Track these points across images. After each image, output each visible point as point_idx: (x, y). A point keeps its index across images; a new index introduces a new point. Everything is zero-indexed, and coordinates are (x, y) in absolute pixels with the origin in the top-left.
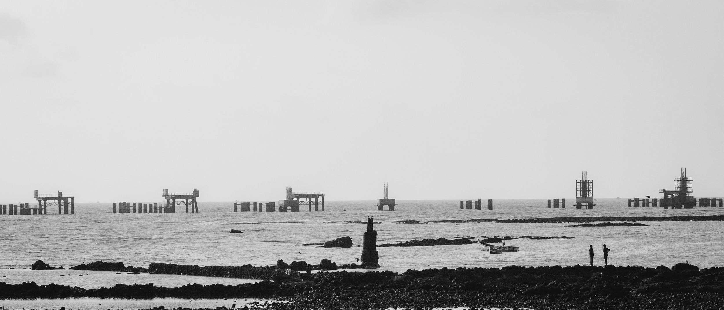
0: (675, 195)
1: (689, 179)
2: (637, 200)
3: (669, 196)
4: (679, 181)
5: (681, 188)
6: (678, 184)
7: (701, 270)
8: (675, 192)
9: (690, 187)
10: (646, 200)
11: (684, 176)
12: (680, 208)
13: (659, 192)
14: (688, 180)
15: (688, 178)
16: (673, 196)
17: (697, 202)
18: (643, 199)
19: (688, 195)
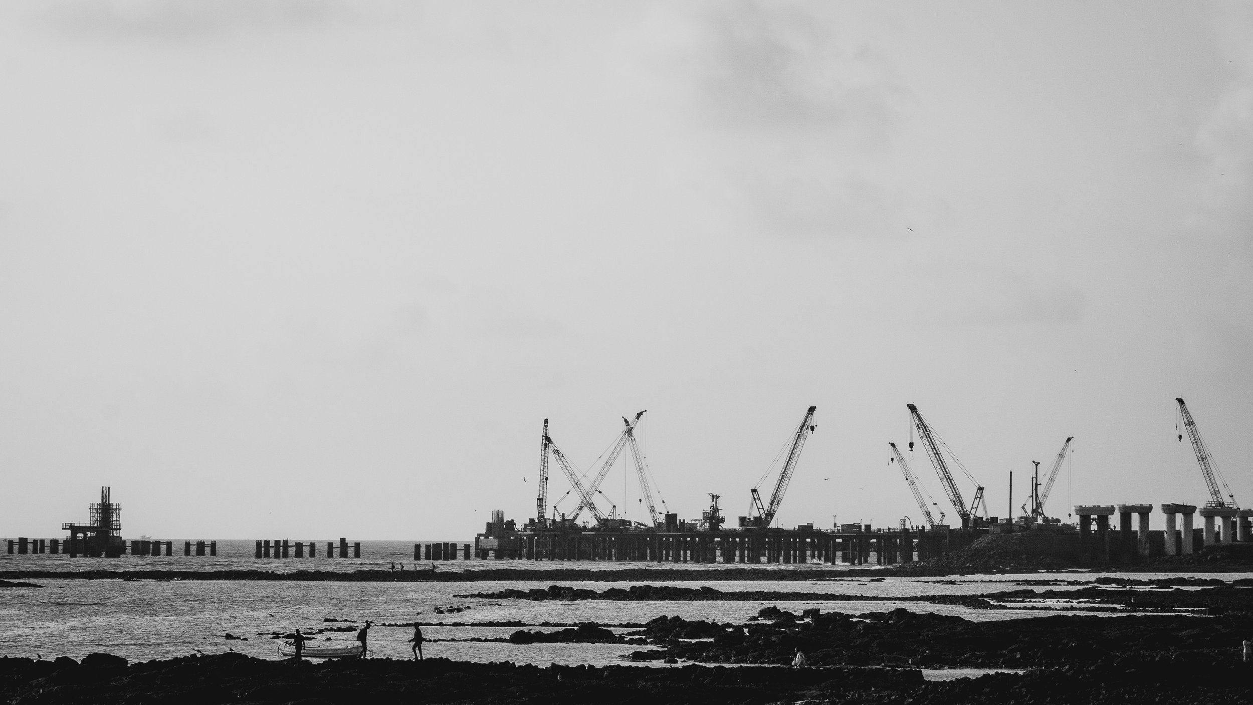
0: (89, 534)
1: (115, 507)
2: (23, 542)
3: (79, 535)
4: (98, 509)
5: (101, 522)
6: (96, 516)
7: (132, 665)
8: (90, 529)
9: (116, 521)
10: (39, 541)
11: (106, 501)
12: (99, 556)
13: (63, 529)
14: (113, 509)
15: (113, 505)
16: (85, 535)
17: (127, 546)
18: (34, 540)
19: (113, 534)
